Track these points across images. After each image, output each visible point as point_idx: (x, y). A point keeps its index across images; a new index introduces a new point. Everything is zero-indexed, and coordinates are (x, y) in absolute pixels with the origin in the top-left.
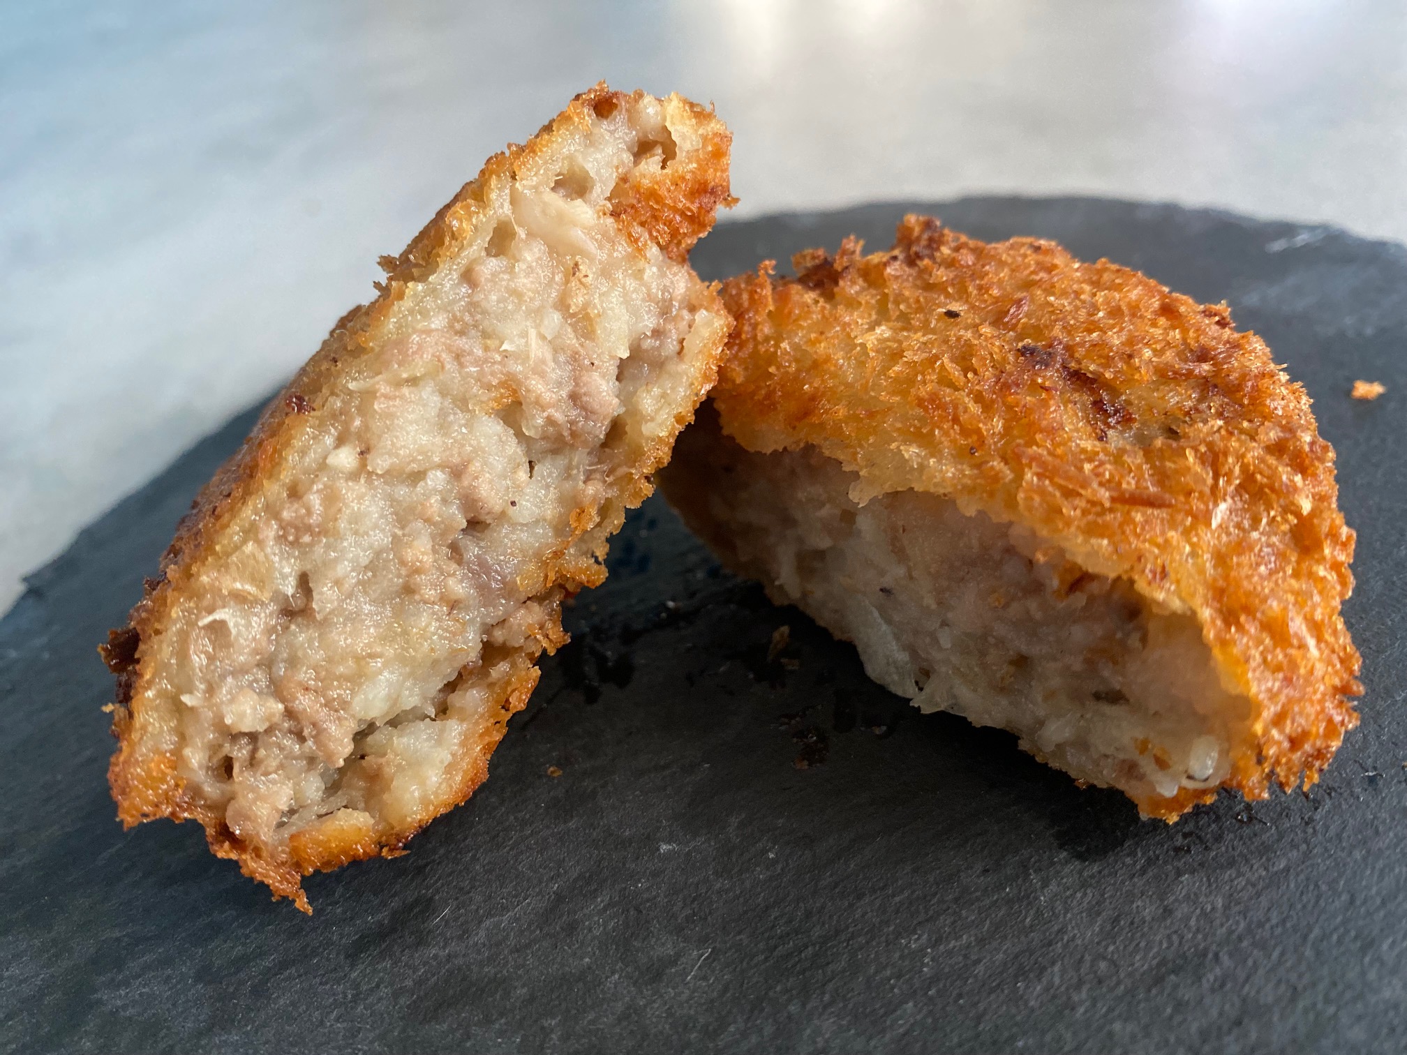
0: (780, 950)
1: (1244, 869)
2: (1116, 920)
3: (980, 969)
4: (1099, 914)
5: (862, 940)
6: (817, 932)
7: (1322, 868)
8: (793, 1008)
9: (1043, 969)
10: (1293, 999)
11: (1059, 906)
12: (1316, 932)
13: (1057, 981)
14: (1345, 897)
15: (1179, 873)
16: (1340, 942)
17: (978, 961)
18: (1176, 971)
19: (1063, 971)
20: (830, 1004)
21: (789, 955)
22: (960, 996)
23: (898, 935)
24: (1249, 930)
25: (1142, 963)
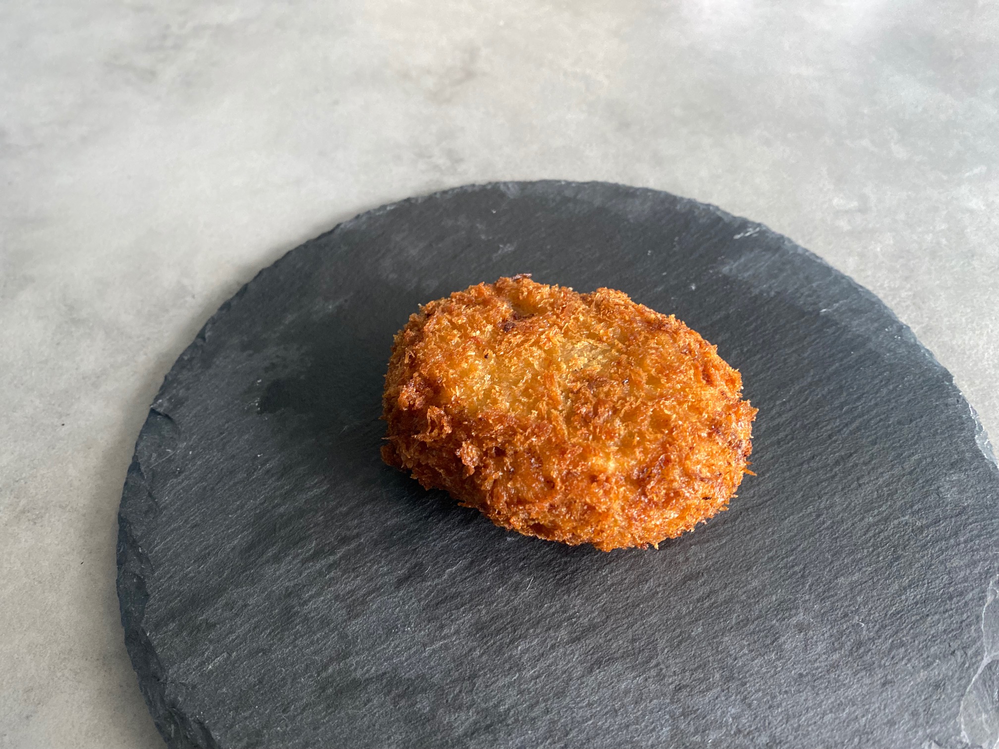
0: (558, 577)
1: (712, 543)
2: (670, 562)
3: (627, 581)
4: (665, 560)
5: (586, 572)
6: (570, 569)
7: (737, 542)
8: (566, 597)
9: (647, 581)
10: (725, 588)
11: (652, 558)
12: (734, 565)
13: (652, 584)
14: (743, 552)
15: (691, 545)
16: (741, 568)
17: (625, 579)
18: (690, 579)
19: (654, 581)
20: (579, 594)
21: (561, 579)
22: (621, 591)
23: (598, 570)
24: (713, 565)
25: (679, 577)
